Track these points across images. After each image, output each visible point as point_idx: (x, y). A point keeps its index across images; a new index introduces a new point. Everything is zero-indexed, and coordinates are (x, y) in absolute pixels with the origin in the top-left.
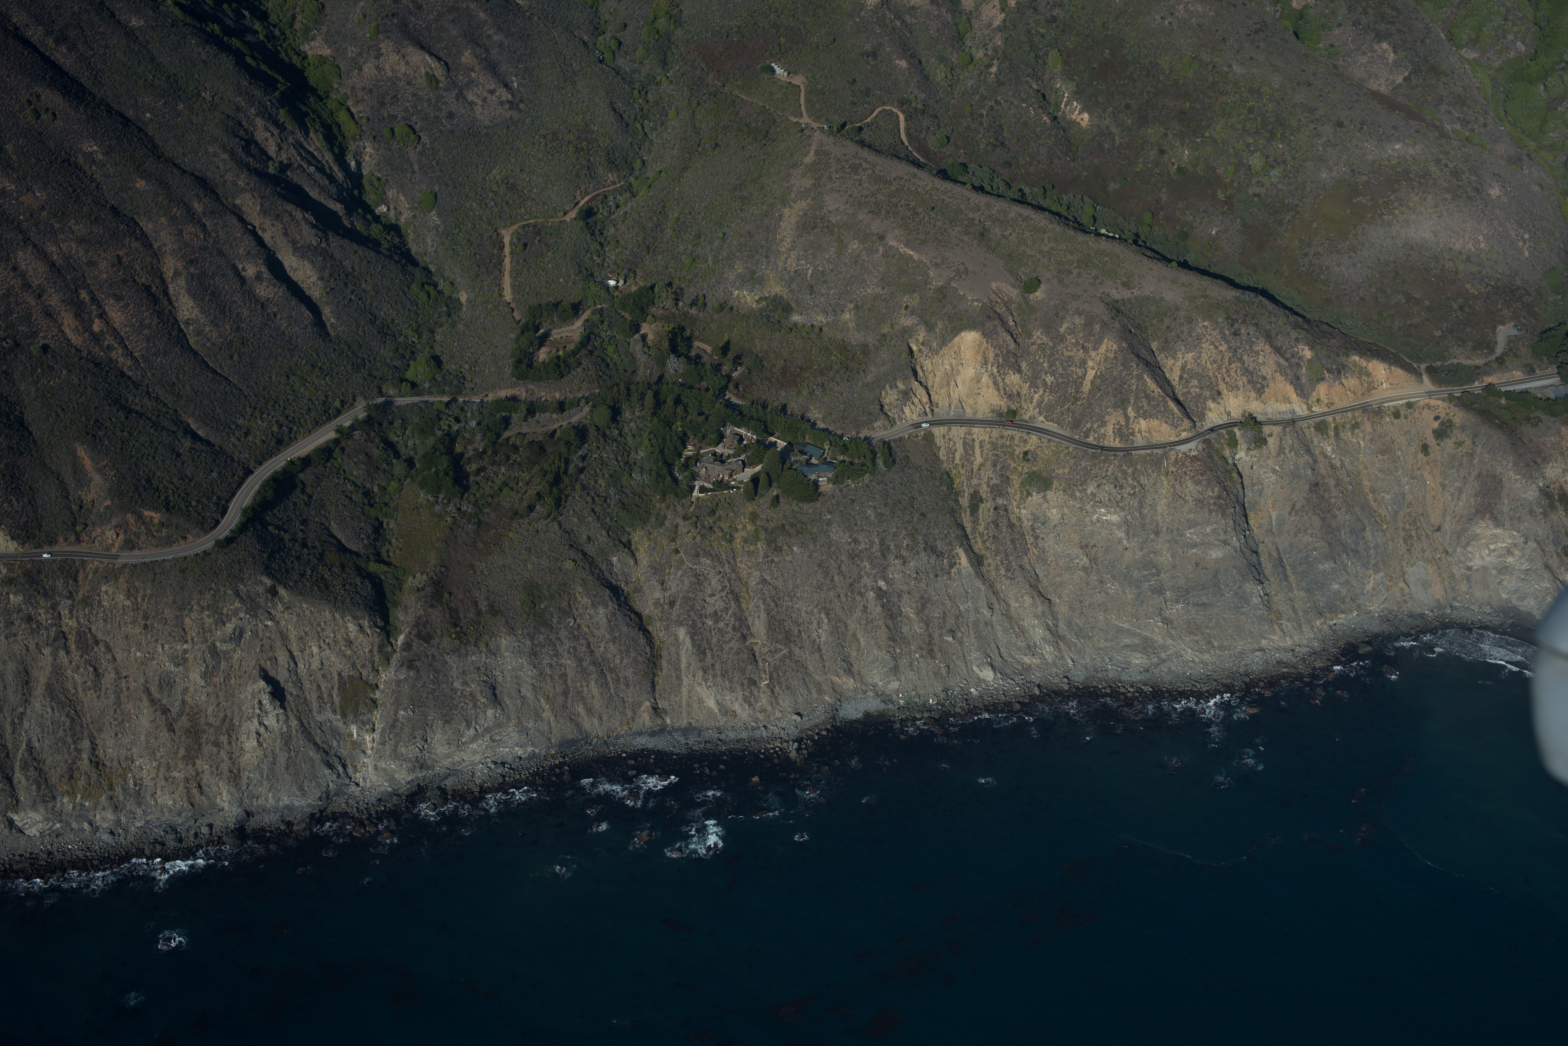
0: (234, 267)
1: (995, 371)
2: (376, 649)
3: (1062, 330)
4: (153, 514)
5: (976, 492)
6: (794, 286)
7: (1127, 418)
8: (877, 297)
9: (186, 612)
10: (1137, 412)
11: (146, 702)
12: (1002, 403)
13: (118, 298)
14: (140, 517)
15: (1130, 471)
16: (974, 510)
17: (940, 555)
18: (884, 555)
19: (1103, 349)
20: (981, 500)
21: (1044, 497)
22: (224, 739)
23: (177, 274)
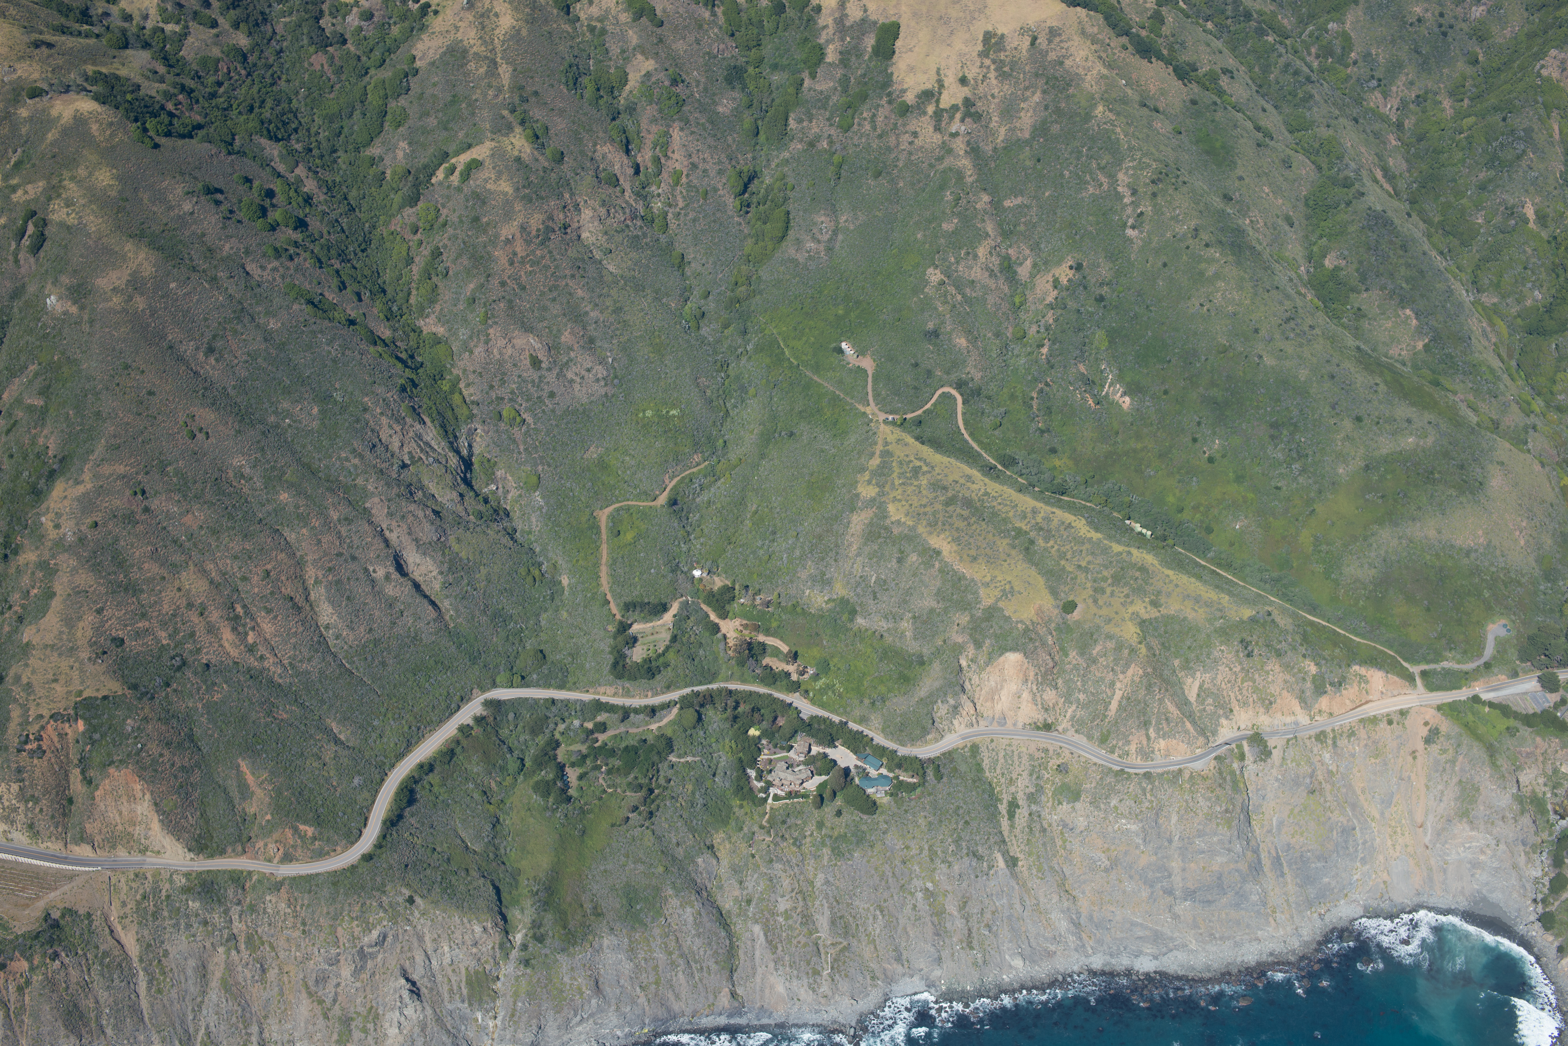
0: (366, 570)
1: (1035, 687)
2: (497, 946)
3: (1094, 652)
4: (307, 828)
5: (1014, 798)
6: (859, 590)
7: (1148, 738)
8: (932, 611)
9: (338, 922)
10: (1158, 734)
11: (304, 995)
12: (1040, 717)
13: (269, 611)
14: (296, 830)
15: (1150, 787)
16: (1011, 815)
17: (980, 858)
18: (932, 860)
19: (1130, 672)
20: (1018, 806)
21: (1073, 808)
22: (370, 1026)
23: (317, 582)
